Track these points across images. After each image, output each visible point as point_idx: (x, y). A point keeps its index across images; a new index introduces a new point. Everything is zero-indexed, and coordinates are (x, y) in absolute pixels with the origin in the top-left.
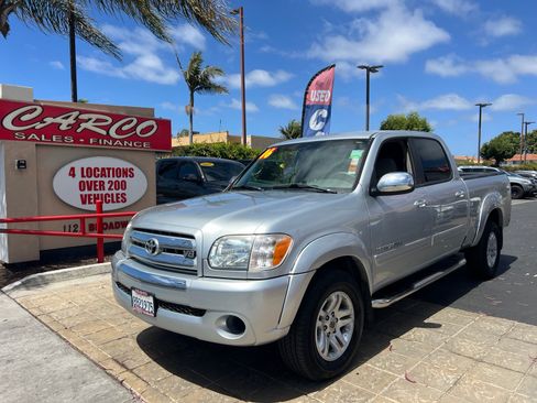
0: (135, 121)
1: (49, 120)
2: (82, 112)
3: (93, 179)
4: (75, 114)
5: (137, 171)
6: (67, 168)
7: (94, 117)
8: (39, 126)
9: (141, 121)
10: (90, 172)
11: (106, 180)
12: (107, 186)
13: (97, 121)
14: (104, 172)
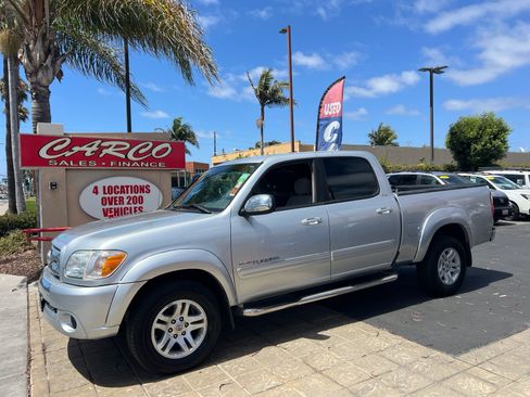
0: (151, 145)
1: (76, 149)
2: (103, 141)
3: (114, 195)
4: (98, 142)
5: (153, 188)
6: (91, 187)
7: (114, 144)
8: (68, 154)
9: (156, 144)
10: (111, 189)
11: (125, 196)
12: (126, 201)
13: (117, 146)
14: (123, 189)
